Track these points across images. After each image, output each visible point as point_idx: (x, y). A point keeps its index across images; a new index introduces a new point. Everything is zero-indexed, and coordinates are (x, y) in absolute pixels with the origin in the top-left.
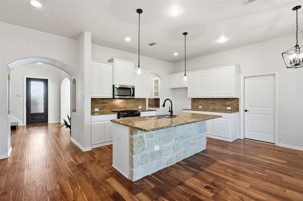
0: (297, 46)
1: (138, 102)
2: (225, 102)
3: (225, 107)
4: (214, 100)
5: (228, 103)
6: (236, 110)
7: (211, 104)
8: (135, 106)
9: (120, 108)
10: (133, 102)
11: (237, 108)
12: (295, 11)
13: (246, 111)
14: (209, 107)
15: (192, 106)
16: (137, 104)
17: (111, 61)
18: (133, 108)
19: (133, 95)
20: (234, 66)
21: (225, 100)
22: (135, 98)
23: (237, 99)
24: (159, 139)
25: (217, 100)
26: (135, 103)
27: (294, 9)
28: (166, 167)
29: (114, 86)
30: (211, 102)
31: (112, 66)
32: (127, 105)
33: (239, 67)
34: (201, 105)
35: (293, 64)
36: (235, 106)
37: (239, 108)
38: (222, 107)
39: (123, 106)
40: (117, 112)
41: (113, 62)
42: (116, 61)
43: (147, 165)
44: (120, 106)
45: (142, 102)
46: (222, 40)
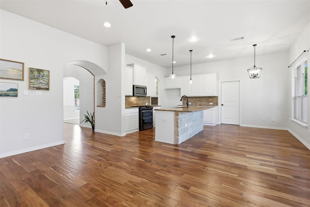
0: (255, 66)
1: (146, 100)
2: (209, 99)
3: (209, 103)
4: (200, 98)
5: (210, 100)
6: (216, 104)
7: (198, 101)
8: (144, 103)
9: (135, 104)
10: (142, 100)
11: (216, 103)
12: (254, 47)
13: (222, 105)
14: (196, 103)
15: (183, 103)
16: (145, 101)
17: (131, 65)
18: (142, 104)
19: (146, 94)
20: (216, 74)
21: (209, 98)
22: (147, 96)
23: (217, 97)
24: (187, 120)
25: (203, 98)
26: (144, 100)
27: (253, 46)
28: (189, 138)
29: (134, 86)
30: (199, 100)
31: (132, 70)
32: (139, 102)
33: (218, 74)
34: (190, 102)
35: (253, 76)
36: (215, 102)
37: (218, 103)
38: (206, 103)
39: (136, 103)
40: (138, 107)
41: (133, 67)
42: (136, 66)
43: (183, 135)
44: (134, 103)
45: (148, 100)
46: (211, 56)
